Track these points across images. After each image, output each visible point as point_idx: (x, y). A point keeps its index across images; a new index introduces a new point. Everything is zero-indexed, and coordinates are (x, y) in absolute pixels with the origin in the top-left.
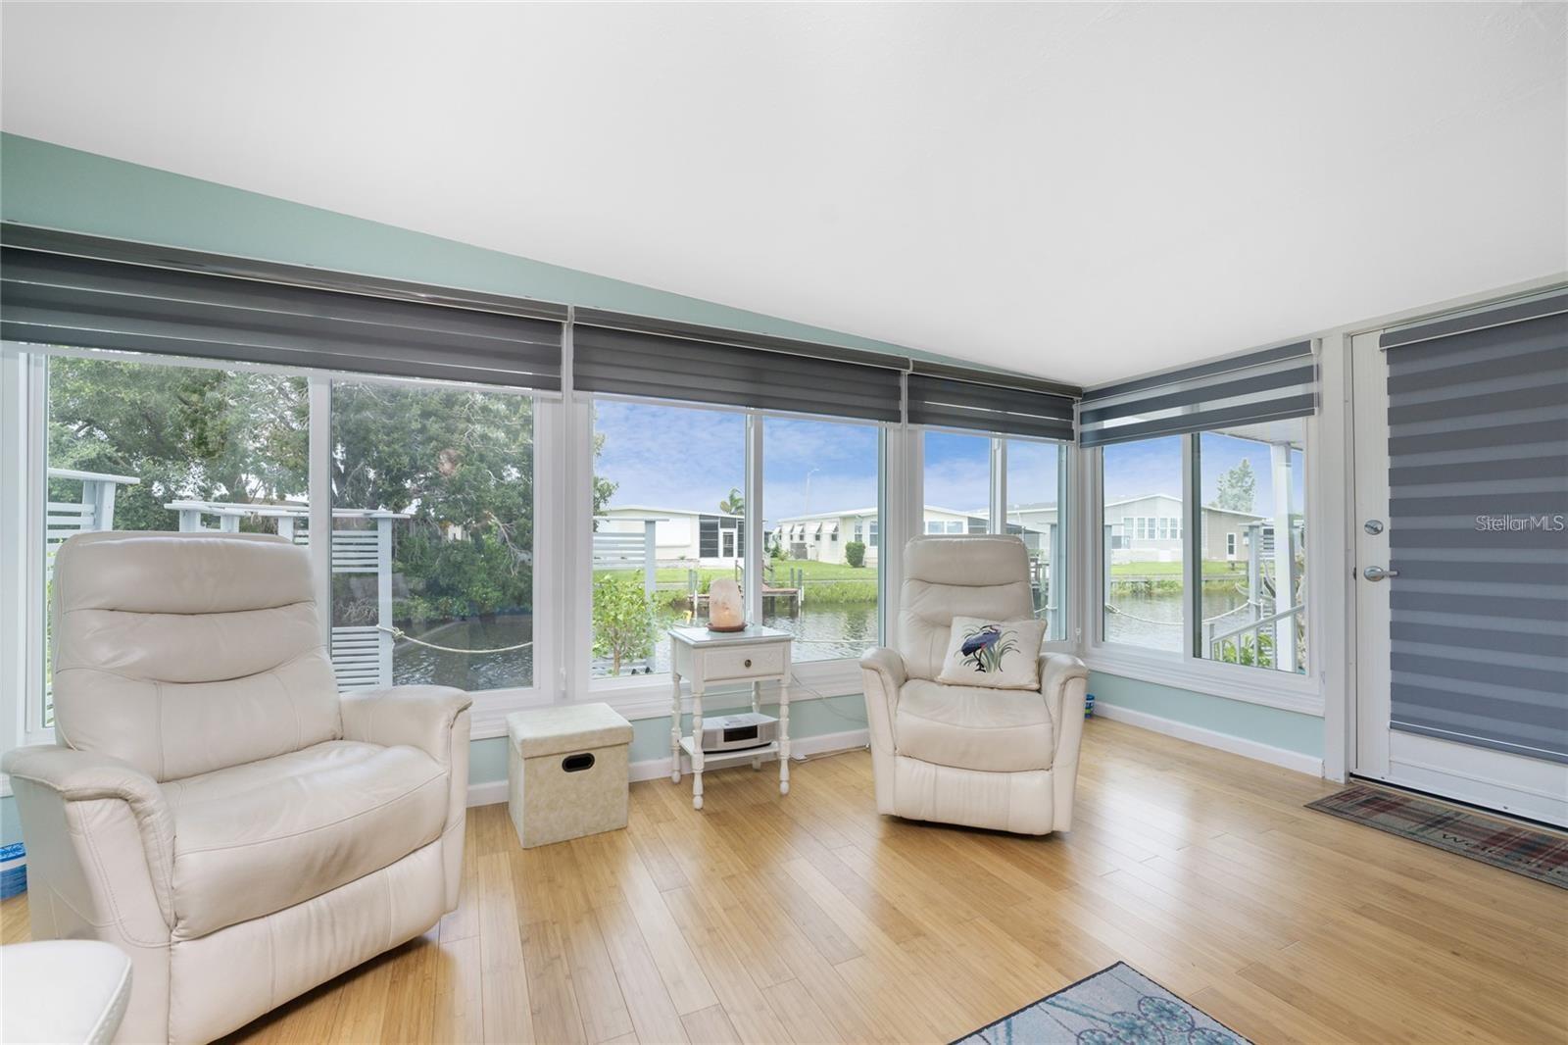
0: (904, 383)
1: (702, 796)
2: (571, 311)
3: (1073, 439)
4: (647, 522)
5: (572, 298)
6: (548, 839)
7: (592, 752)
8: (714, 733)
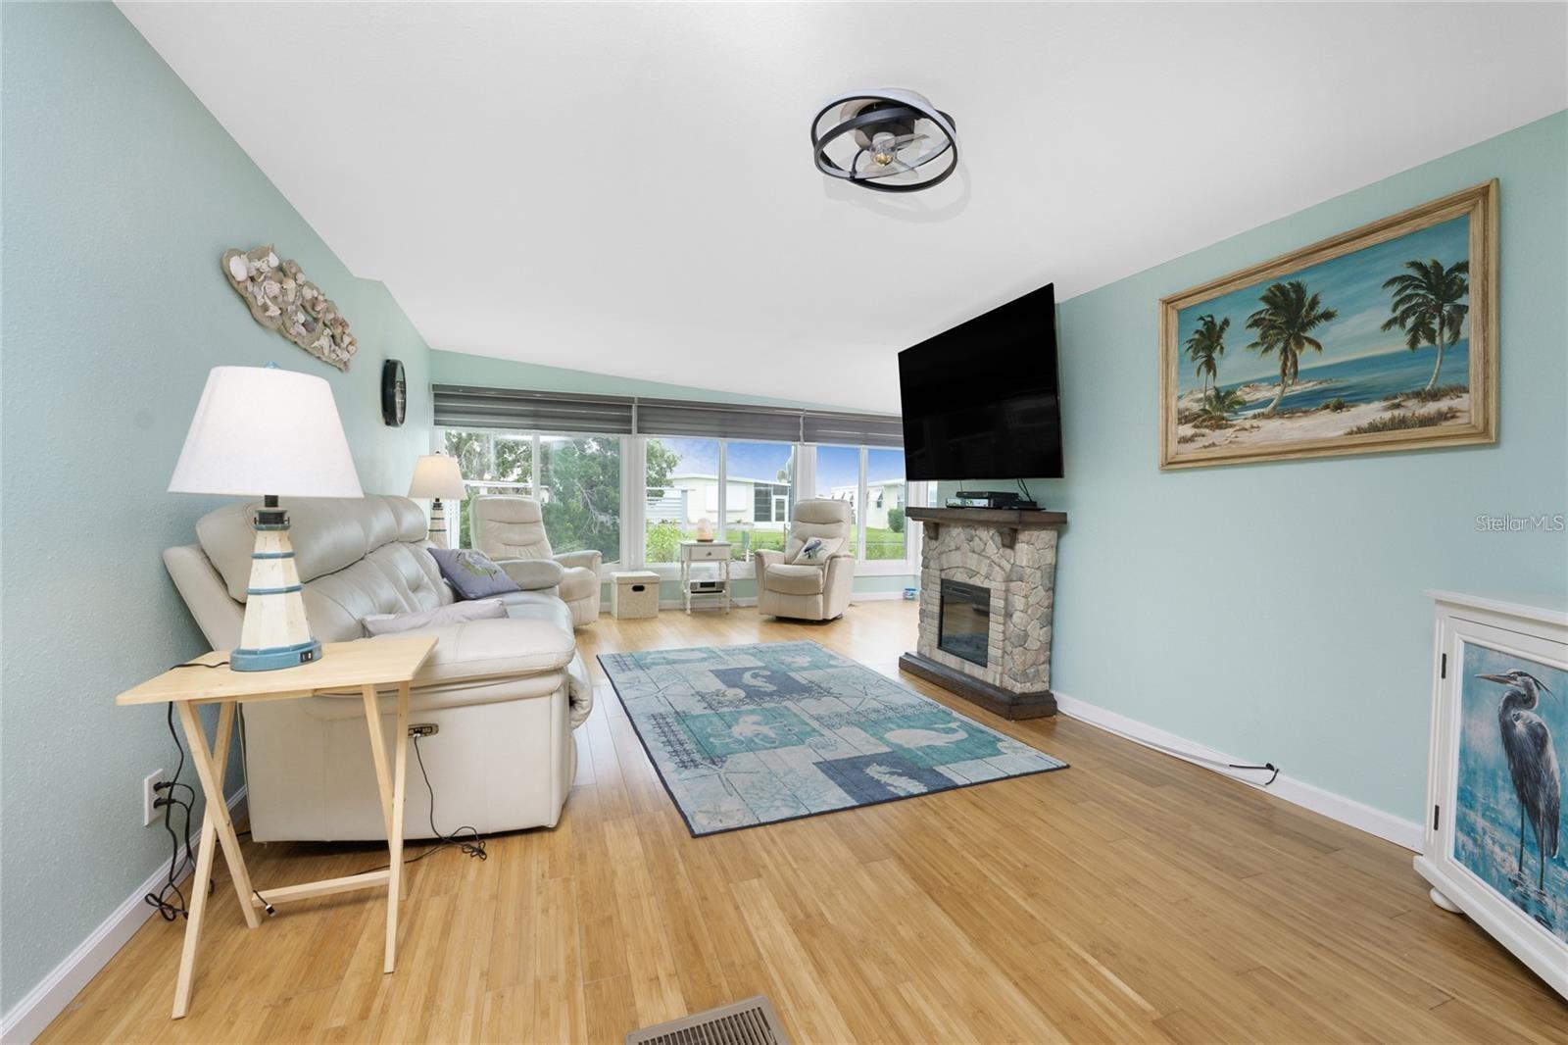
0: (801, 422)
2: (636, 400)
4: (683, 491)
6: (627, 617)
7: (643, 585)
8: (696, 584)
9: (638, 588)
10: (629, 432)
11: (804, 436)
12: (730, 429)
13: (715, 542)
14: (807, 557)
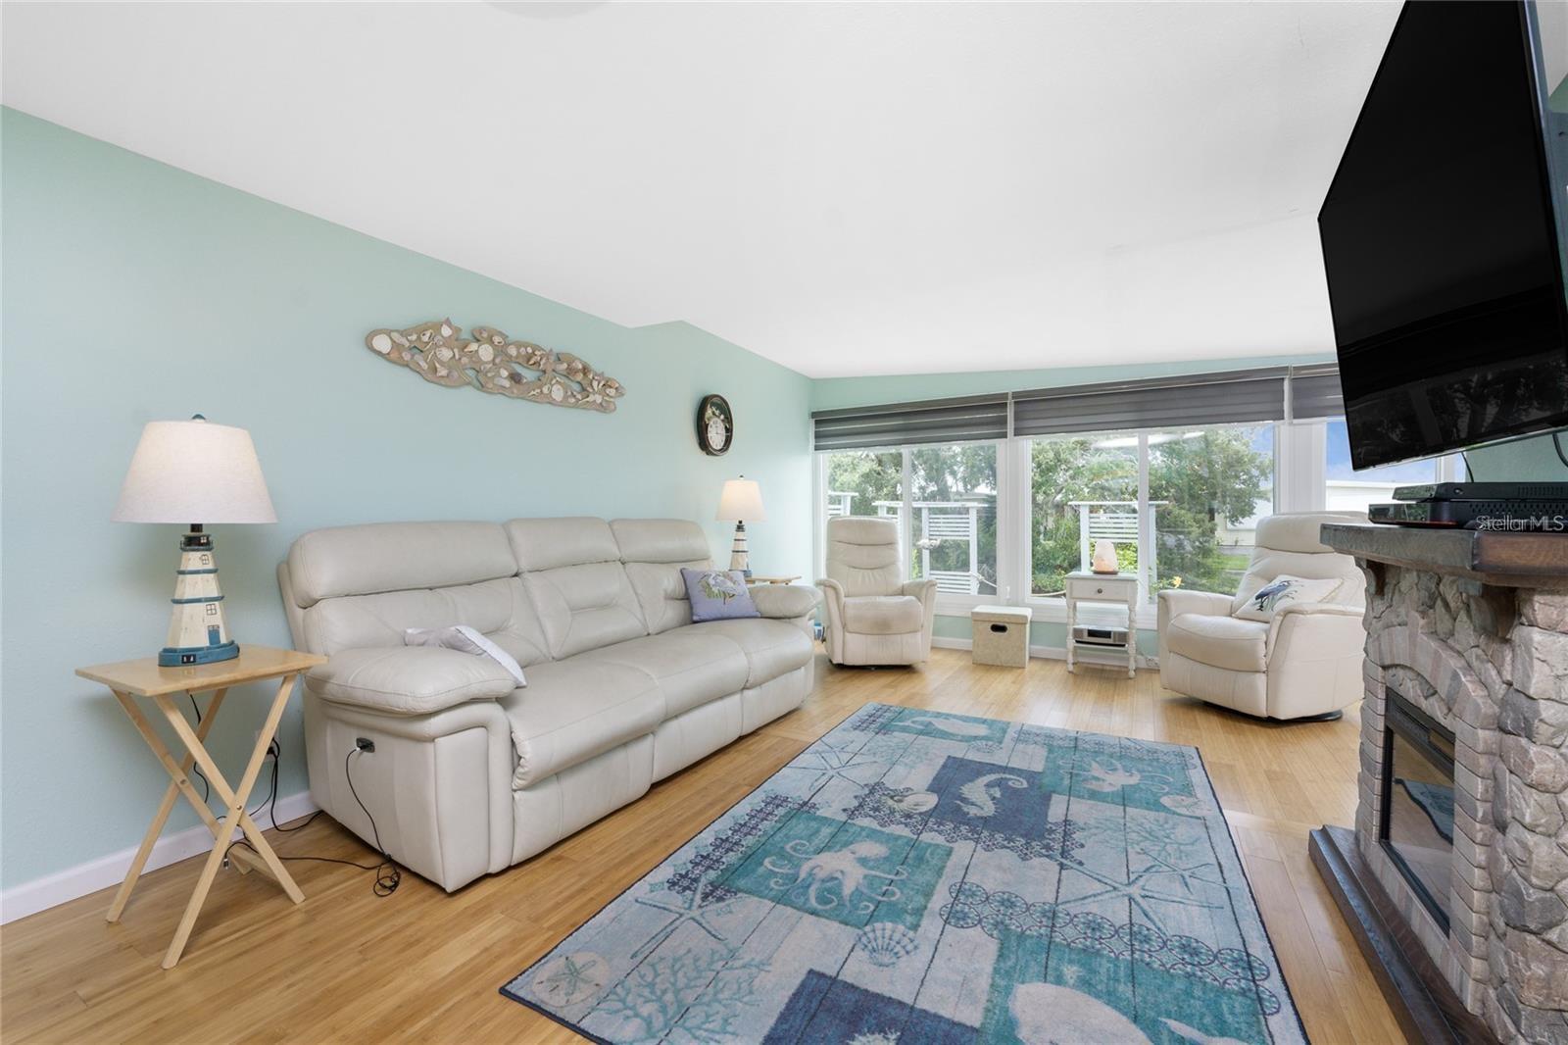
0: (1287, 387)
5: (1010, 388)
6: (984, 661)
7: (1006, 625)
8: (1081, 630)
9: (998, 628)
10: (1004, 435)
11: (1291, 410)
13: (1121, 575)
14: (1258, 607)
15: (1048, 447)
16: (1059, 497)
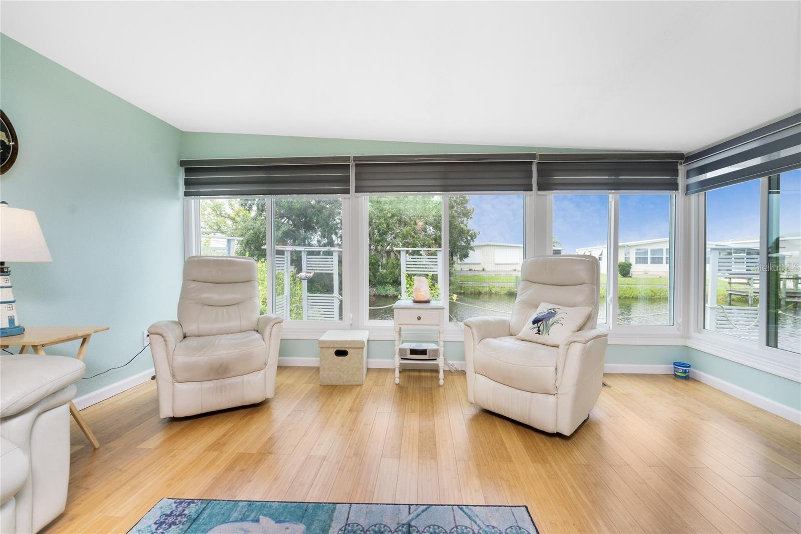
0: (534, 168)
1: (399, 378)
2: (352, 159)
3: (677, 189)
5: (352, 152)
6: (329, 383)
7: (347, 350)
8: (405, 350)
9: (341, 353)
10: (347, 192)
11: (538, 184)
12: (449, 182)
13: (433, 304)
14: (536, 330)
15: (383, 222)
16: (388, 248)
